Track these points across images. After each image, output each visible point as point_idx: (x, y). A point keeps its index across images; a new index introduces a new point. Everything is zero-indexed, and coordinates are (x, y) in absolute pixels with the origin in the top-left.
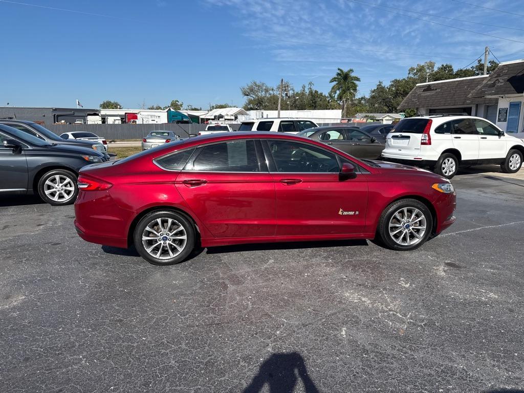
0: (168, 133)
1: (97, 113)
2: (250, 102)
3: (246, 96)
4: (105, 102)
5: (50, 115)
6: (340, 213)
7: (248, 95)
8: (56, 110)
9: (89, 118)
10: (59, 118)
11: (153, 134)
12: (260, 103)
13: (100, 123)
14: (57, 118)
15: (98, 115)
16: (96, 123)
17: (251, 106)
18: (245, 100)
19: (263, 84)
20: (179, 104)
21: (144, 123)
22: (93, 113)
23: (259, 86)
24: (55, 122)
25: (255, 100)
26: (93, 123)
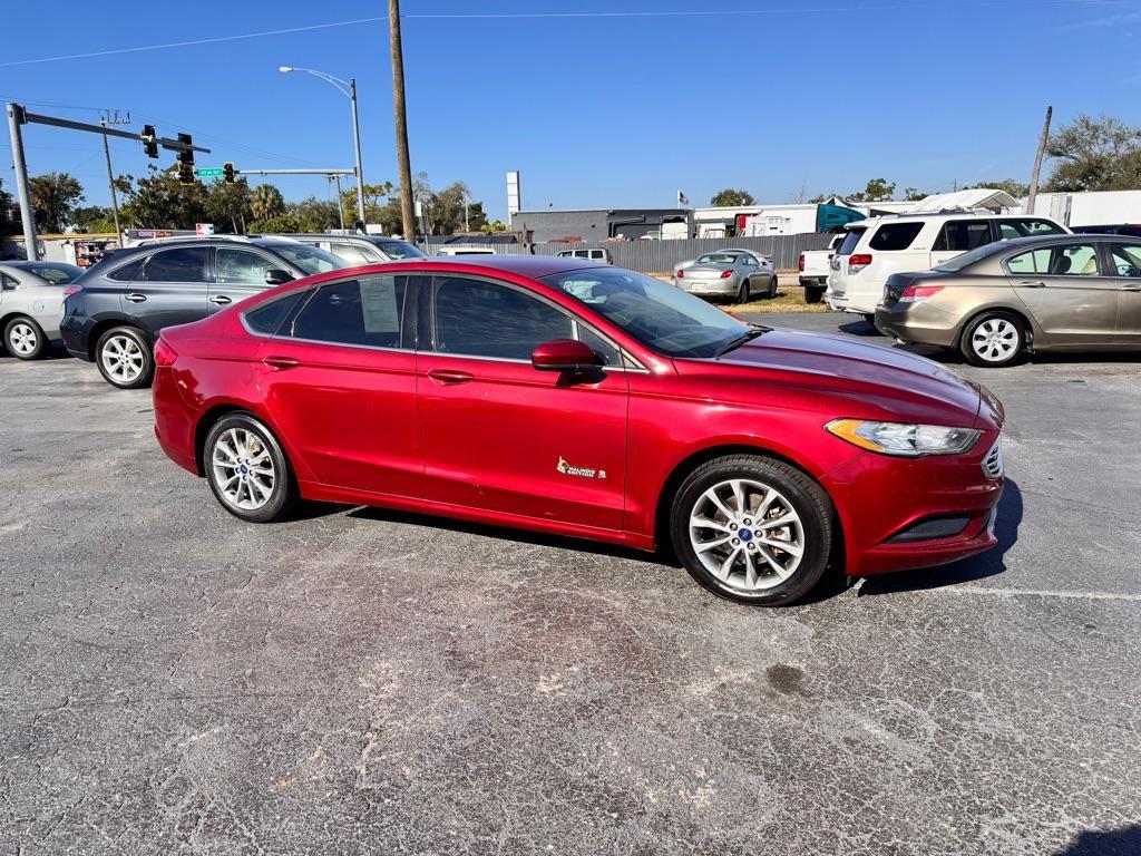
0: (735, 257)
1: (682, 216)
2: (1065, 171)
3: (1055, 158)
4: (723, 191)
5: (604, 225)
6: (561, 468)
7: (1059, 154)
8: (614, 213)
9: (667, 227)
10: (618, 229)
11: (703, 260)
12: (1094, 174)
13: (685, 237)
14: (615, 230)
15: (683, 221)
16: (677, 238)
17: (1067, 181)
18: (1051, 166)
19: (1110, 122)
20: (885, 186)
21: (756, 235)
22: (673, 217)
23: (1096, 129)
24: (610, 236)
25: (1079, 165)
26: (673, 238)
